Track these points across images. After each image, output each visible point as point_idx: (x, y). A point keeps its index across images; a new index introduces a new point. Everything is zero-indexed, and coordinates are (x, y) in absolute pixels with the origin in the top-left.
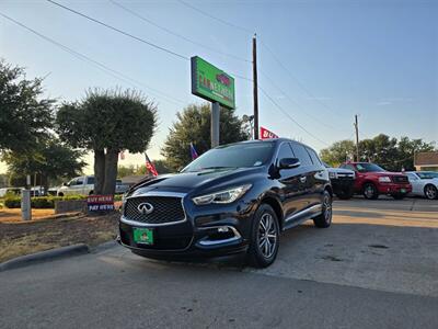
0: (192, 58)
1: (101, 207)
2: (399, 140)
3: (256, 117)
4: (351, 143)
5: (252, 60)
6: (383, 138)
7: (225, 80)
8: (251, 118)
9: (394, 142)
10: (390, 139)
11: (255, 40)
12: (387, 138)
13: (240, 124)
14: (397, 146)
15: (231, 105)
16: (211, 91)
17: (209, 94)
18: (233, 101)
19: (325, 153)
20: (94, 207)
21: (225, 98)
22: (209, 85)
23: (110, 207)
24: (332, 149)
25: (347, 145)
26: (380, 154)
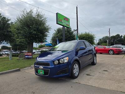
0: (56, 13)
1: (29, 57)
3: (77, 30)
5: (76, 13)
6: (118, 35)
7: (67, 19)
8: (76, 30)
9: (122, 36)
10: (120, 36)
11: (77, 7)
13: (73, 32)
14: (123, 37)
15: (69, 27)
16: (62, 23)
17: (62, 24)
18: (69, 26)
19: (100, 40)
20: (27, 57)
21: (67, 25)
22: (62, 21)
23: (31, 57)
24: (102, 39)
25: (107, 37)
26: (117, 40)
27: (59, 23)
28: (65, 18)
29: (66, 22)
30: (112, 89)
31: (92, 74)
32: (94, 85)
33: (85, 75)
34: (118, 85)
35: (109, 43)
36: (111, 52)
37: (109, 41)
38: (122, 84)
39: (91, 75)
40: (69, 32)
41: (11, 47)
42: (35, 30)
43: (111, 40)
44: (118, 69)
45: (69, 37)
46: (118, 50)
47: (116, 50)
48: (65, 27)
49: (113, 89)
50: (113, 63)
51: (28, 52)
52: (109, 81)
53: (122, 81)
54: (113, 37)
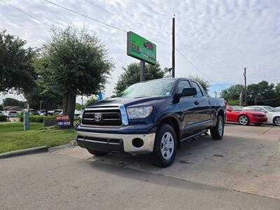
0: (128, 33)
1: (64, 123)
2: (276, 85)
3: (173, 68)
4: (241, 86)
5: (172, 32)
6: (264, 84)
7: (150, 46)
8: (170, 70)
9: (272, 86)
10: (269, 84)
11: (174, 19)
12: (267, 83)
13: (162, 73)
14: (274, 89)
15: (153, 62)
16: (140, 53)
17: (139, 56)
18: (155, 60)
19: (225, 92)
20: (61, 123)
21: (149, 57)
22: (138, 49)
23: (69, 123)
24: (229, 90)
25: (239, 86)
26: (262, 95)
27: (132, 53)
28: (146, 42)
29: (149, 52)
35: (244, 100)
37: (243, 96)
40: (154, 73)
41: (25, 100)
42: (80, 69)
43: (248, 94)
46: (259, 116)
48: (146, 64)
51: (65, 114)
54: (254, 88)
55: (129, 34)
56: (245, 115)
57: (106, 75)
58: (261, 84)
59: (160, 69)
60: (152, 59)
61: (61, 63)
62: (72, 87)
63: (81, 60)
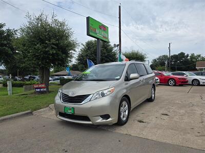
1: (41, 90)
2: (190, 55)
3: (120, 45)
4: (167, 56)
5: (119, 17)
6: (182, 54)
7: (104, 28)
8: (118, 45)
9: (188, 56)
10: (186, 54)
11: (120, 7)
12: (184, 54)
13: (112, 48)
14: (189, 58)
15: (106, 40)
16: (96, 34)
17: (95, 36)
19: (155, 60)
20: (39, 90)
21: (104, 37)
22: (95, 31)
23: (45, 89)
24: (158, 59)
25: (165, 56)
26: (180, 62)
27: (91, 34)
28: (101, 25)
29: (103, 33)
30: (175, 144)
31: (147, 121)
32: (150, 138)
33: (136, 122)
34: (184, 136)
35: (168, 66)
36: (172, 82)
37: (168, 63)
38: (188, 135)
39: (145, 122)
40: (106, 48)
42: (53, 48)
43: (171, 62)
44: (182, 111)
45: (106, 57)
46: (182, 79)
47: (179, 79)
49: (177, 144)
50: (175, 102)
52: (171, 131)
53: (189, 132)
54: (175, 57)
55: (88, 18)
56: (172, 79)
57: (73, 52)
58: (180, 54)
59: (110, 45)
60: (105, 38)
61: (37, 44)
62: (46, 62)
63: (53, 41)
